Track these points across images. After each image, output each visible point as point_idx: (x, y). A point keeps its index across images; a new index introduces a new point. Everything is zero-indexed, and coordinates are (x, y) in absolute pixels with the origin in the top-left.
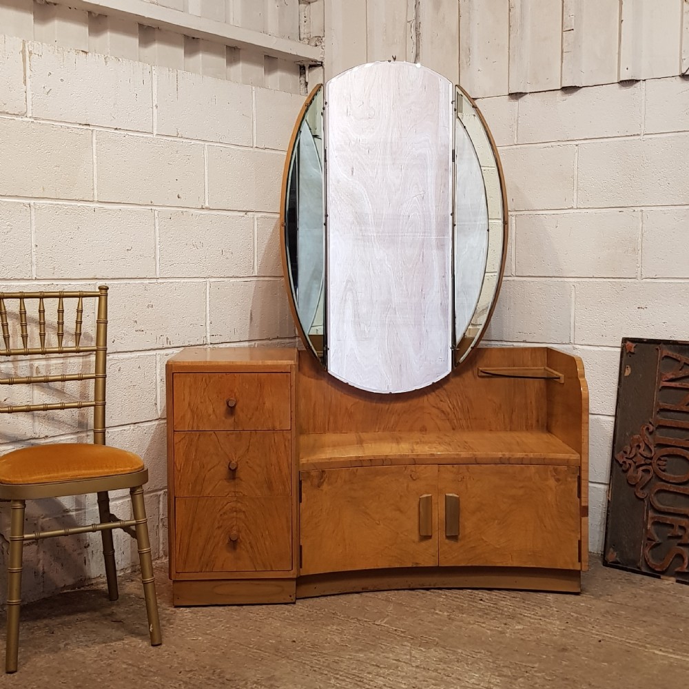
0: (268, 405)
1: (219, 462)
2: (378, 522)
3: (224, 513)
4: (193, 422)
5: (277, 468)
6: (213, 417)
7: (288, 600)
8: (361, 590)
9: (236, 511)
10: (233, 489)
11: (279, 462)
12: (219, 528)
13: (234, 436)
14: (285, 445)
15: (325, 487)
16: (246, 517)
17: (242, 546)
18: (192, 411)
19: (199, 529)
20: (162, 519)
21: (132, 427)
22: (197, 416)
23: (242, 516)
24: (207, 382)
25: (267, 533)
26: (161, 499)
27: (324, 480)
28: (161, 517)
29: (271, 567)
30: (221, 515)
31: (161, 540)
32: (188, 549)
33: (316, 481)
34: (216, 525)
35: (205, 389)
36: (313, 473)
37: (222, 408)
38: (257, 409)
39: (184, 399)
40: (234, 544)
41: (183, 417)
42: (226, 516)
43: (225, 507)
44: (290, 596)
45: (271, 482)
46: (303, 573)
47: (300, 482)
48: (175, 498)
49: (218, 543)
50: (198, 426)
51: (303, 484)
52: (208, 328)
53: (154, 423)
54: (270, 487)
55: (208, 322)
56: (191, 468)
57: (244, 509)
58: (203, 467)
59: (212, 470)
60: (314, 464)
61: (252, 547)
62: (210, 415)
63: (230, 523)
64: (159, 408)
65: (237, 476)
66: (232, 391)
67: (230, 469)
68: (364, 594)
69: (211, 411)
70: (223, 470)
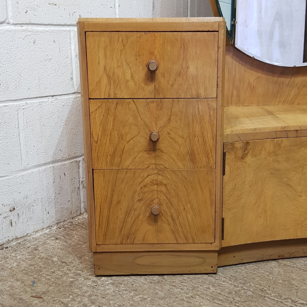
0: (192, 70)
1: (139, 133)
2: (300, 194)
3: (145, 186)
4: (110, 89)
5: (201, 139)
6: (131, 83)
7: (210, 270)
8: (277, 257)
9: (157, 184)
10: (153, 162)
11: (202, 133)
12: (139, 200)
13: (155, 104)
14: (210, 115)
15: (249, 159)
16: (168, 190)
17: (164, 219)
18: (108, 77)
19: (119, 202)
20: (82, 182)
21: (51, 99)
22: (114, 82)
23: (163, 189)
24: (125, 42)
25: (189, 206)
26: (81, 164)
27: (248, 152)
28: (81, 180)
29: (193, 240)
30: (141, 188)
31: (82, 199)
32: (108, 223)
33: (240, 153)
34: (137, 198)
35: (121, 51)
36: (238, 145)
37: (141, 73)
38: (179, 74)
39: (99, 63)
40: (154, 217)
41: (99, 82)
42: (146, 189)
43: (146, 180)
44: (212, 267)
45: (194, 155)
46: (225, 244)
47: (224, 154)
48: (93, 170)
49: (139, 215)
50: (115, 94)
51: (227, 156)
52: (117, 10)
53: (71, 96)
54: (193, 159)
55: (117, 5)
56: (108, 139)
57: (165, 182)
58: (122, 139)
59: (131, 142)
60: (238, 135)
61: (173, 220)
62: (128, 81)
63: (151, 196)
64: (75, 83)
65: (157, 148)
66: (152, 53)
67: (151, 140)
68: (280, 261)
69: (128, 76)
70: (142, 142)
